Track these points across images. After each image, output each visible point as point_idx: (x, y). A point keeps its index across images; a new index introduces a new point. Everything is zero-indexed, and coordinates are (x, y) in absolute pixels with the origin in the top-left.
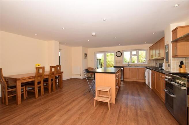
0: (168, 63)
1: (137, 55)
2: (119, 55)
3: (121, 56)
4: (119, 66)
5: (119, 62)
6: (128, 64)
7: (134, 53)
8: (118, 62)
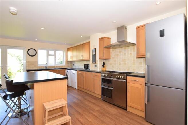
0: (95, 64)
1: (55, 55)
2: (32, 53)
3: (36, 56)
4: (32, 69)
5: (33, 64)
6: (45, 66)
7: (51, 52)
8: (31, 64)
